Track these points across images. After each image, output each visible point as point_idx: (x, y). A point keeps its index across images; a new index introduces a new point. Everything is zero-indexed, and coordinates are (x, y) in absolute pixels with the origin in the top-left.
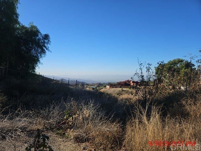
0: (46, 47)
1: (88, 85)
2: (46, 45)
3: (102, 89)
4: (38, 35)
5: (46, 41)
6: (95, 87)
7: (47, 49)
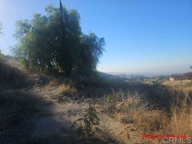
0: (102, 49)
1: (147, 78)
2: (102, 47)
3: (165, 82)
4: (95, 40)
6: (155, 80)
7: (103, 50)
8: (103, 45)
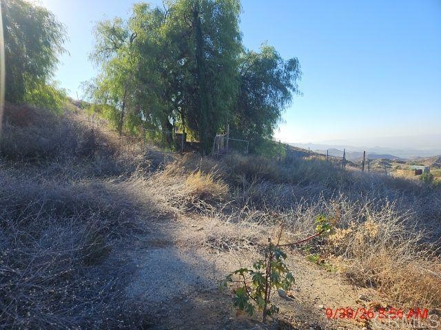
0: (291, 86)
1: (401, 162)
2: (291, 82)
5: (292, 73)
8: (295, 77)
